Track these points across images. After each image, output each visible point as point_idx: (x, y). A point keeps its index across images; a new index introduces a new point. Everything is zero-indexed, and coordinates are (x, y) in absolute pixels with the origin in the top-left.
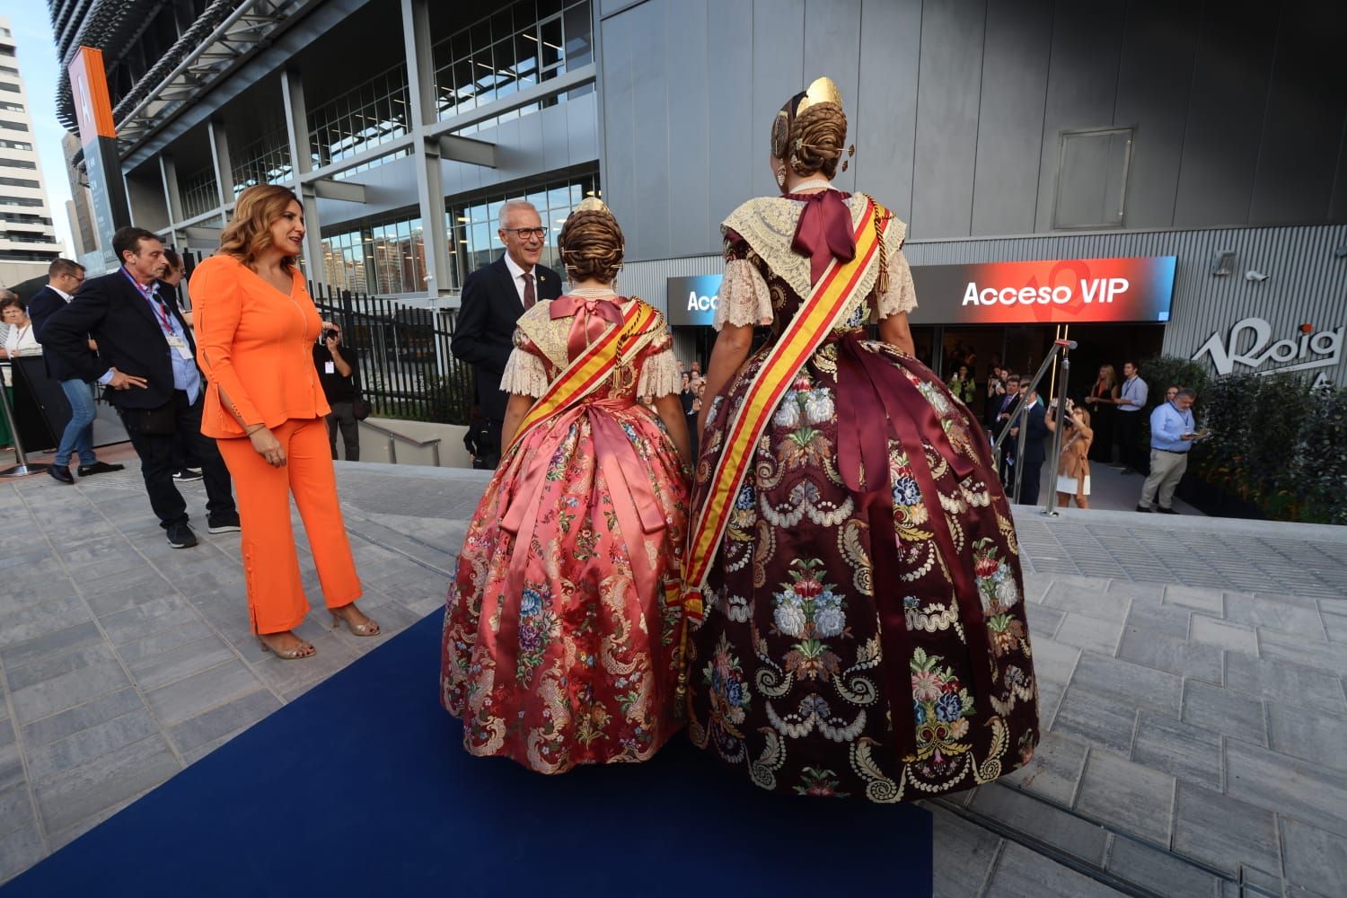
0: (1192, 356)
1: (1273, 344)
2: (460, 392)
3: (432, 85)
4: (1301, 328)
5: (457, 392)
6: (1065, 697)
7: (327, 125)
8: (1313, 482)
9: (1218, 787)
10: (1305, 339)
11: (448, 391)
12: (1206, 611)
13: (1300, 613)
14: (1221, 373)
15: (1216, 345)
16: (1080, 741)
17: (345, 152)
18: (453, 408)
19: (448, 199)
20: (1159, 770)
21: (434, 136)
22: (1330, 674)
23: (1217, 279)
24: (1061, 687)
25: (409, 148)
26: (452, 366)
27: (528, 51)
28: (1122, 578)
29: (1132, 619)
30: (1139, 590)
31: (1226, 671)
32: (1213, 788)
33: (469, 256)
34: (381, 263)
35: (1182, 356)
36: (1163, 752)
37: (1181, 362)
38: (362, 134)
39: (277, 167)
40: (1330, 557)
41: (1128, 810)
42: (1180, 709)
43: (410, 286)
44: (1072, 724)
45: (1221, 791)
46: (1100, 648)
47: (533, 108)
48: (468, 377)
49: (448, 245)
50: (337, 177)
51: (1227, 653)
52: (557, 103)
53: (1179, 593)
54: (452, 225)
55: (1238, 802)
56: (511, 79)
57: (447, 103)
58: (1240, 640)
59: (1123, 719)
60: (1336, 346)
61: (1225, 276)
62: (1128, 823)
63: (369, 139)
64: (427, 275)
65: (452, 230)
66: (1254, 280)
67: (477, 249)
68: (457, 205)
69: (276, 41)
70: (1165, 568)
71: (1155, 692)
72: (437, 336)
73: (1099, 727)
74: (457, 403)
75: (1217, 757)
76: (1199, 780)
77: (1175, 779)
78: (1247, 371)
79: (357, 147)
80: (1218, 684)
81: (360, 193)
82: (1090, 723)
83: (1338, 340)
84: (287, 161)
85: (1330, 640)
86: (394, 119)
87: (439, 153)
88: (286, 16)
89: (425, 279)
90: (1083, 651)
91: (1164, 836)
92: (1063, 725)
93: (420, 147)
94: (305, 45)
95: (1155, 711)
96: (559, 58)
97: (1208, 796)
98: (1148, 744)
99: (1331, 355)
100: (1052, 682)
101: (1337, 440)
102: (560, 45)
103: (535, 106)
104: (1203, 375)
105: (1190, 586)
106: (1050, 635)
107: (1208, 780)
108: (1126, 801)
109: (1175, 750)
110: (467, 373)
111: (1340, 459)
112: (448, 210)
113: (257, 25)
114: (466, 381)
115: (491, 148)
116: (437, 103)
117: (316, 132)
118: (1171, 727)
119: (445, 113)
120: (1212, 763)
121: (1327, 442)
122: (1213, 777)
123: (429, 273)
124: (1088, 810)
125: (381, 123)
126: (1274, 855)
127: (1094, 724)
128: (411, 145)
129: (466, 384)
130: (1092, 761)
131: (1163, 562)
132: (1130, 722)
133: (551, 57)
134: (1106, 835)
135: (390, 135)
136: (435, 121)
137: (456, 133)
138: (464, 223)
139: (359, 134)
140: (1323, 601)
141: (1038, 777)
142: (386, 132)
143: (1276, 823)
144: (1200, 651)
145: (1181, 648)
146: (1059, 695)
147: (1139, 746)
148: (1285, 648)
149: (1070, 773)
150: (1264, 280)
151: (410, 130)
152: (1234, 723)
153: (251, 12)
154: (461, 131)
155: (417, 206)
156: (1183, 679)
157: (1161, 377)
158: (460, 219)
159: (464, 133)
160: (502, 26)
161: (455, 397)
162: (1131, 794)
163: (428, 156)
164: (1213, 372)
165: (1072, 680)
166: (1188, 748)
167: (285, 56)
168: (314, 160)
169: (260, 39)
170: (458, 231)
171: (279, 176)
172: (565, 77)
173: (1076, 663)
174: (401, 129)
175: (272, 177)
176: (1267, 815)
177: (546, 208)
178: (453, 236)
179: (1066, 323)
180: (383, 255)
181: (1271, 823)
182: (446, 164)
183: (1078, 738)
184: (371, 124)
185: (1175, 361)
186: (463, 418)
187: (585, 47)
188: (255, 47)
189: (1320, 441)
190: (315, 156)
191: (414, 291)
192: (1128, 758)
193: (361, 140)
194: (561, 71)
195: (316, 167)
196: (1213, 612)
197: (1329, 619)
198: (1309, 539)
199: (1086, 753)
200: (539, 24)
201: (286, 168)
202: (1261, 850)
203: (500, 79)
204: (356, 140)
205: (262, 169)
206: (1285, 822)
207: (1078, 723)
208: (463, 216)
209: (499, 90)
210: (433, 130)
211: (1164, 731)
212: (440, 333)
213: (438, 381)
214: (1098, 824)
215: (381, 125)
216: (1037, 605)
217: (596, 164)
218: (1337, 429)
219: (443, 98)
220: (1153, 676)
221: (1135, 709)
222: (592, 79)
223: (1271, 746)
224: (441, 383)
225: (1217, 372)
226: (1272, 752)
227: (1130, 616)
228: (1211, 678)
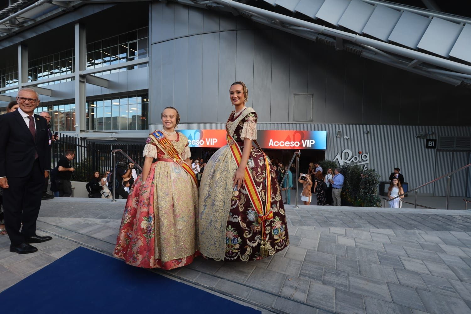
0: (333, 160)
1: (353, 157)
2: (86, 169)
3: (84, 58)
4: (359, 153)
5: (84, 169)
6: (303, 265)
7: (37, 66)
8: (366, 196)
9: (347, 289)
10: (360, 156)
11: (80, 168)
12: (341, 234)
13: (365, 233)
14: (341, 165)
15: (338, 157)
16: (308, 280)
17: (44, 77)
18: (82, 175)
19: (87, 98)
20: (331, 286)
21: (84, 75)
22: (374, 250)
23: (337, 138)
24: (301, 262)
25: (73, 78)
26: (83, 159)
27: (124, 51)
28: (317, 226)
29: (321, 238)
30: (323, 229)
31: (347, 252)
32: (346, 290)
33: (95, 119)
34: (56, 120)
35: (331, 160)
36: (331, 280)
37: (330, 162)
38: (53, 71)
39: (11, 80)
40: (371, 216)
41: (322, 300)
42: (336, 266)
43: (68, 129)
44: (305, 274)
45: (348, 290)
46: (312, 249)
47: (125, 69)
48: (90, 163)
49: (86, 115)
50: (39, 86)
51: (347, 247)
52: (134, 69)
53: (334, 230)
54: (88, 107)
55: (353, 293)
56: (117, 59)
57: (90, 64)
58: (350, 242)
59: (319, 271)
60: (368, 158)
61: (339, 137)
62: (323, 305)
63: (55, 73)
64: (76, 125)
65: (88, 109)
66: (346, 139)
67: (98, 117)
68: (91, 100)
69: (17, 34)
70: (329, 222)
71: (328, 261)
72: (77, 147)
73: (313, 274)
74: (84, 173)
75: (346, 279)
76: (342, 288)
77: (335, 288)
78: (347, 165)
79: (49, 76)
80: (345, 256)
81: (50, 93)
82: (310, 273)
83: (368, 156)
84: (16, 77)
85: (373, 240)
86: (67, 68)
87: (85, 81)
88: (24, 26)
89: (75, 126)
90: (307, 250)
91: (333, 308)
92: (302, 275)
93: (77, 78)
94: (31, 37)
95: (329, 267)
96: (136, 54)
97: (345, 292)
98: (327, 278)
99: (367, 160)
100: (298, 261)
101: (370, 184)
102: (136, 50)
103: (126, 69)
104: (336, 165)
105: (336, 227)
106: (297, 246)
107: (344, 287)
108: (322, 298)
109: (334, 279)
110: (90, 161)
111: (372, 189)
112: (87, 101)
113: (10, 27)
114: (89, 165)
115: (107, 81)
116: (86, 64)
117: (32, 68)
118: (333, 272)
119: (88, 68)
120: (345, 282)
121: (368, 184)
122: (345, 286)
123: (77, 124)
124: (311, 303)
125: (61, 68)
126: (363, 309)
127: (311, 273)
128: (74, 77)
129: (88, 166)
130: (311, 286)
131: (329, 220)
132: (322, 271)
133: (132, 54)
134: (316, 310)
135: (65, 73)
136: (85, 70)
137: (93, 75)
138: (94, 107)
139: (51, 71)
140: (370, 229)
141: (295, 294)
142: (63, 72)
143: (363, 299)
144: (340, 247)
145: (335, 246)
146: (301, 265)
147: (325, 279)
148: (362, 244)
149: (305, 291)
150: (349, 139)
151: (74, 72)
152: (350, 268)
153: (8, 22)
154: (95, 74)
155: (74, 99)
156: (336, 256)
157: (325, 166)
158: (92, 105)
159: (96, 75)
160: (114, 41)
161: (83, 171)
162: (323, 295)
163: (80, 81)
164: (339, 165)
165: (305, 260)
166: (338, 278)
167: (21, 40)
168: (29, 79)
169: (11, 32)
170: (91, 109)
171: (12, 83)
172: (137, 60)
173: (305, 254)
174: (70, 72)
175: (8, 83)
176: (360, 297)
177: (127, 104)
178: (88, 111)
179: (299, 149)
180: (57, 117)
181: (362, 299)
182: (88, 85)
183: (307, 279)
184: (57, 68)
185: (329, 161)
186: (86, 179)
187: (145, 52)
188: (7, 35)
189: (366, 184)
190: (30, 77)
191: (69, 131)
192: (322, 283)
193: (52, 73)
194: (136, 59)
195: (30, 81)
196: (343, 235)
197: (372, 234)
198: (366, 211)
199: (309, 283)
200: (129, 43)
201: (16, 80)
202: (360, 308)
203: (112, 59)
204: (50, 73)
205: (4, 79)
206: (365, 298)
207: (307, 274)
208: (93, 104)
209: (112, 62)
210: (83, 73)
211: (332, 273)
212: (79, 145)
213: (76, 165)
214: (314, 307)
215: (61, 69)
216: (293, 236)
217: (147, 90)
218: (370, 181)
219: (89, 63)
220: (327, 256)
221: (323, 267)
222: (147, 62)
223: (360, 274)
224: (78, 165)
225: (340, 165)
226: (361, 276)
227: (320, 237)
228: (343, 255)
